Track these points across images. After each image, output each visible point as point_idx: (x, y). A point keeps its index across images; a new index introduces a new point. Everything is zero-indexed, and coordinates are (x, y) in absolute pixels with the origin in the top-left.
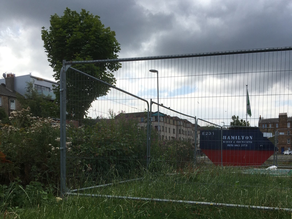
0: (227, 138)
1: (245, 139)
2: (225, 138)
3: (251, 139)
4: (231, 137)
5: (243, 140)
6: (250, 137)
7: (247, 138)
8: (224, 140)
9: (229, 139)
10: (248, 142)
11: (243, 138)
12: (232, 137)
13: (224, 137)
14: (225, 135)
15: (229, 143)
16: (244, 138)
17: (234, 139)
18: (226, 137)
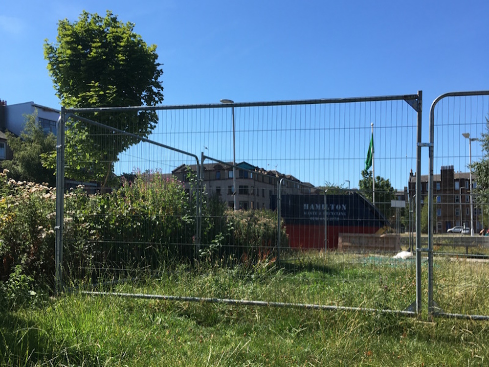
0: (309, 208)
1: (335, 210)
2: (306, 208)
3: (345, 209)
4: (315, 207)
5: (332, 211)
6: (343, 206)
7: (338, 207)
8: (306, 210)
9: (313, 209)
10: (340, 214)
11: (333, 208)
12: (317, 205)
13: (305, 205)
14: (306, 203)
15: (312, 216)
16: (335, 207)
17: (319, 209)
18: (308, 205)
